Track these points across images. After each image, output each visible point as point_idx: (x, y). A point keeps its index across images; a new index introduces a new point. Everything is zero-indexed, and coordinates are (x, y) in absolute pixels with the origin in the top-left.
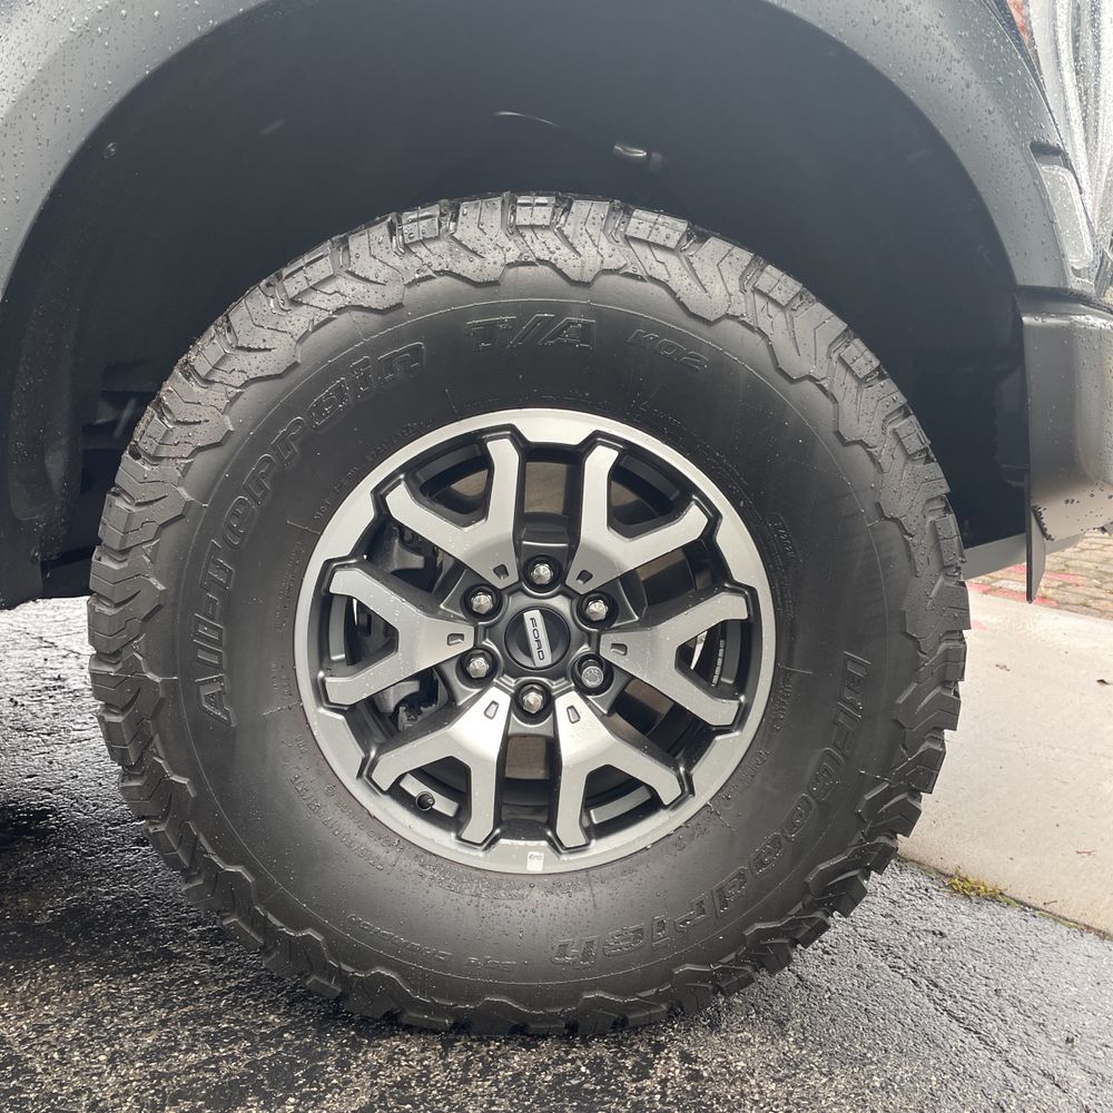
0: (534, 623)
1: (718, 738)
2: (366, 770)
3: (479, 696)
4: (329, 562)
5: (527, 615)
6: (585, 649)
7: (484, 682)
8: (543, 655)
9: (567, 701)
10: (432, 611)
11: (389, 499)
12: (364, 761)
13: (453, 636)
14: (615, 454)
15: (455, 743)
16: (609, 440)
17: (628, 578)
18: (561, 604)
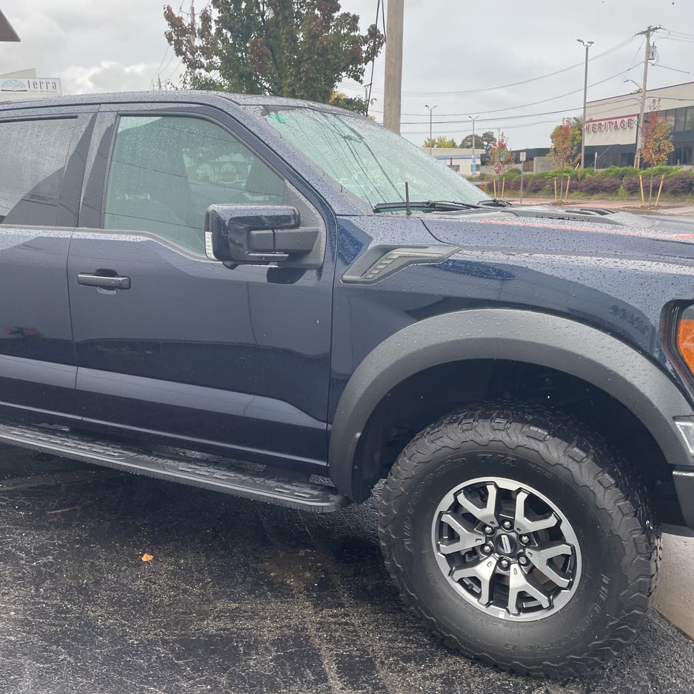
0: (505, 539)
1: (563, 591)
2: (451, 573)
3: (487, 558)
4: (441, 512)
5: (503, 536)
6: (521, 551)
7: (489, 554)
8: (508, 550)
9: (514, 566)
10: (472, 531)
11: (458, 497)
12: (450, 572)
13: (477, 540)
14: (526, 495)
15: (476, 572)
16: (525, 491)
17: (535, 533)
18: (513, 535)
